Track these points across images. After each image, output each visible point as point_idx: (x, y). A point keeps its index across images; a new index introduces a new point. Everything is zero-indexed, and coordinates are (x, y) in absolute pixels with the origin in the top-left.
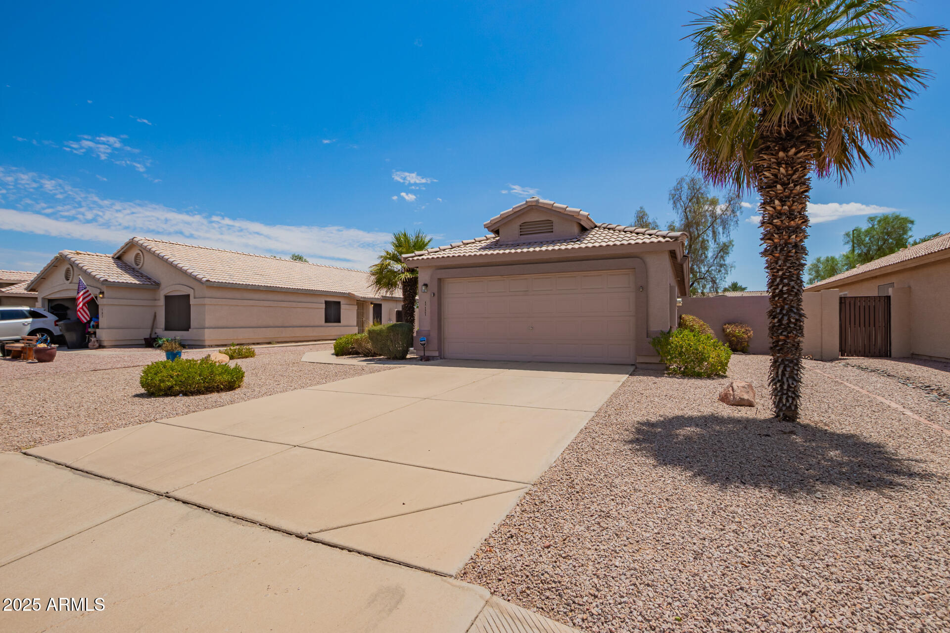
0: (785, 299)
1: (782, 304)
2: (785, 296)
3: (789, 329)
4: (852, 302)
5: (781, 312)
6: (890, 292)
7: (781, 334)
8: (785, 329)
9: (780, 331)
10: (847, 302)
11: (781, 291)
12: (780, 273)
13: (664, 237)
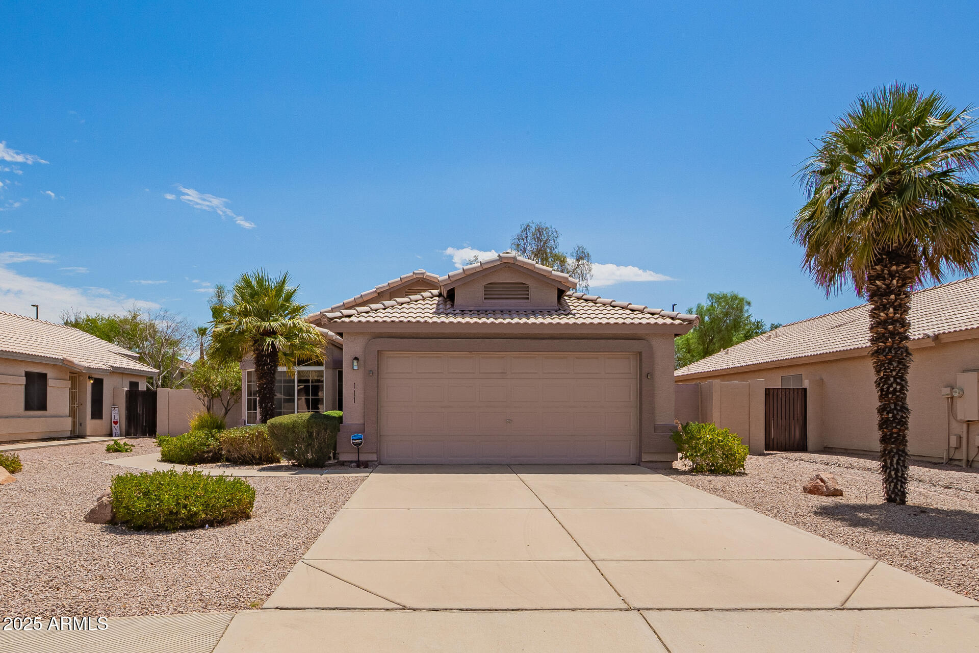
0: (898, 396)
1: (895, 401)
2: (898, 394)
3: (901, 423)
4: (775, 393)
5: (895, 408)
6: (806, 384)
7: (895, 427)
8: (898, 424)
9: (894, 425)
10: (771, 393)
11: (895, 389)
12: (894, 373)
13: (673, 318)
